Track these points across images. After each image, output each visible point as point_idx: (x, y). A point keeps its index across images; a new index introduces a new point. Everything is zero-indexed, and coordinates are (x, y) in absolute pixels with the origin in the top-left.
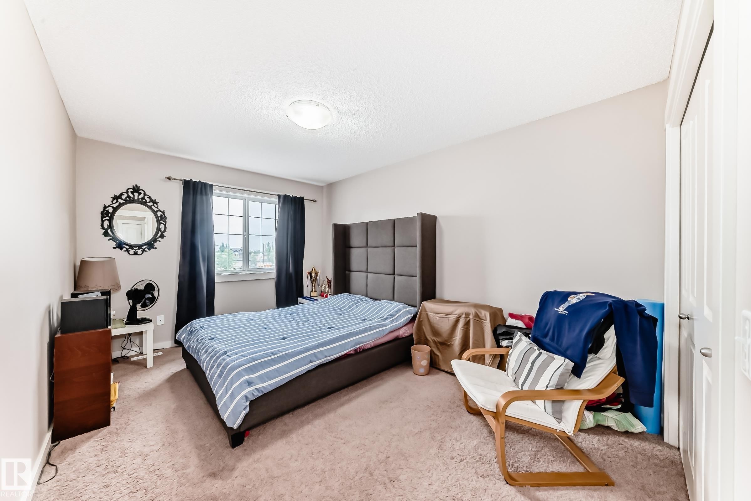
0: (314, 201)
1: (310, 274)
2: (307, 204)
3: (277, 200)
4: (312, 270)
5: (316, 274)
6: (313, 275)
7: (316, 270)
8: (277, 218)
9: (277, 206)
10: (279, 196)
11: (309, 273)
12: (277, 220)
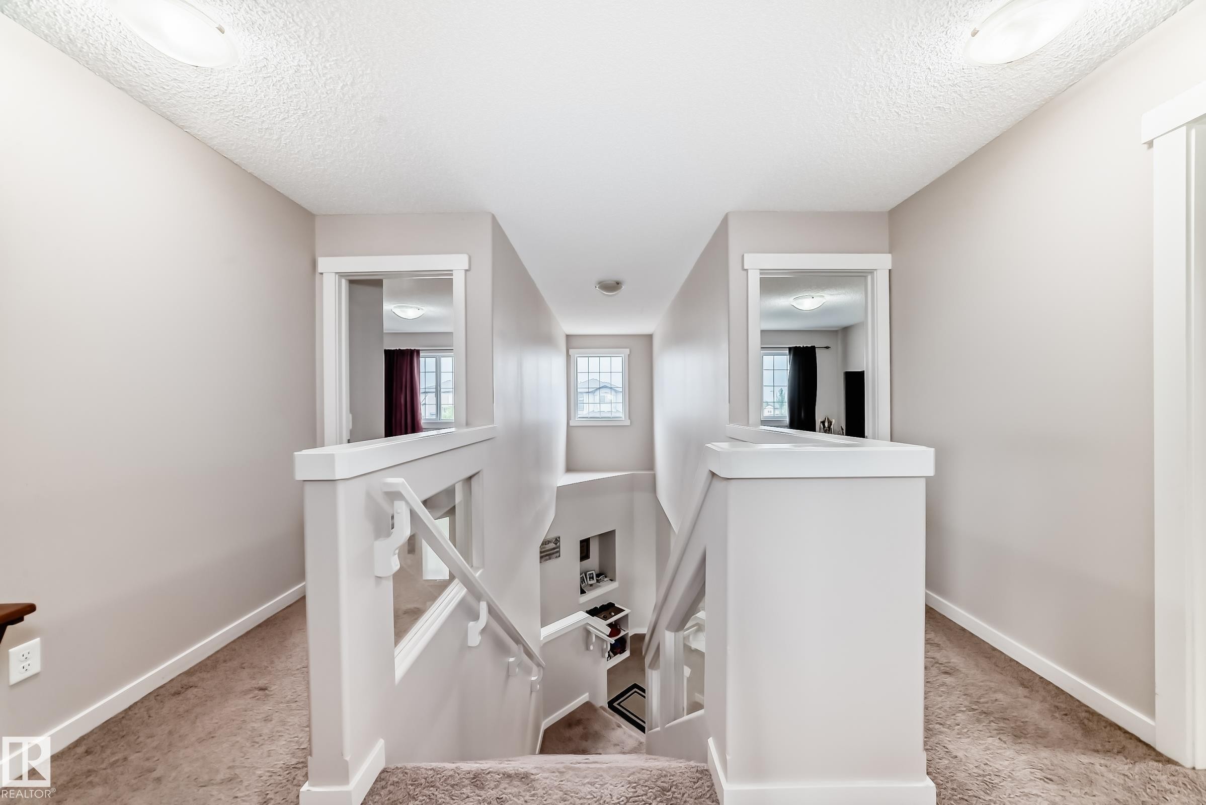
0: (827, 348)
1: (823, 423)
2: (819, 353)
3: (788, 352)
4: (825, 419)
5: (830, 423)
6: (826, 425)
7: (830, 419)
8: (789, 369)
9: (788, 356)
10: (790, 349)
11: (821, 422)
12: (788, 371)
